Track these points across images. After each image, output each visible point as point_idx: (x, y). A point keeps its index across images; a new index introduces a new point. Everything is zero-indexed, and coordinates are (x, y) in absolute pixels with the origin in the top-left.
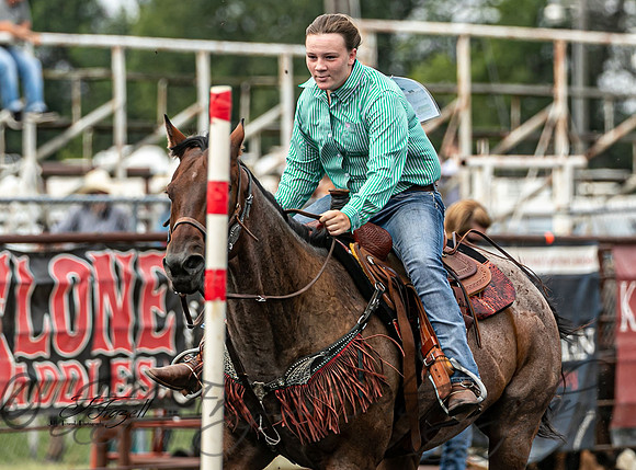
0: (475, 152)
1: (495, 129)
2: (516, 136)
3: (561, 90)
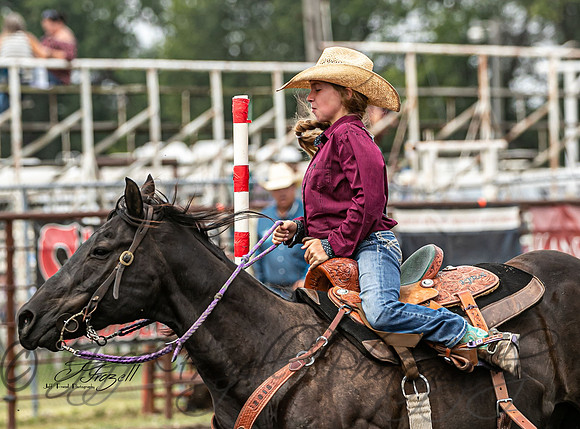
0: (422, 139)
2: (452, 126)
3: (484, 91)
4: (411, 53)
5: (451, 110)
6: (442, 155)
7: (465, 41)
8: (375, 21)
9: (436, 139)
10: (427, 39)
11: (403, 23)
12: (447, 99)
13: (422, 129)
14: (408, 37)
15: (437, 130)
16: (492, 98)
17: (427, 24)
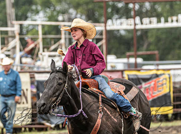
0: (44, 51)
1: (48, 46)
2: (53, 47)
3: (63, 36)
4: (40, 25)
5: (53, 42)
6: (50, 56)
7: (57, 21)
8: (29, 14)
9: (48, 51)
10: (45, 20)
11: (38, 15)
12: (51, 39)
13: (44, 48)
14: (39, 19)
15: (48, 48)
16: (65, 39)
17: (45, 15)
